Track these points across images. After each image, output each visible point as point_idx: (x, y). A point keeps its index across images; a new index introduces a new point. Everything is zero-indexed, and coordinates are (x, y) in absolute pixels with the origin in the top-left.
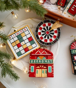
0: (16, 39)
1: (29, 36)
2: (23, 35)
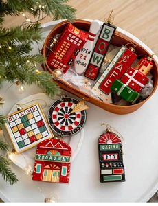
0: (19, 121)
1: (38, 119)
2: (30, 117)
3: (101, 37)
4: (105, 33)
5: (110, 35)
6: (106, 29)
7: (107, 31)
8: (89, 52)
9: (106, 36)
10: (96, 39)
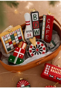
3: (33, 20)
4: (34, 17)
5: (37, 17)
6: (34, 15)
7: (35, 16)
8: (31, 31)
9: (35, 18)
10: (31, 23)
